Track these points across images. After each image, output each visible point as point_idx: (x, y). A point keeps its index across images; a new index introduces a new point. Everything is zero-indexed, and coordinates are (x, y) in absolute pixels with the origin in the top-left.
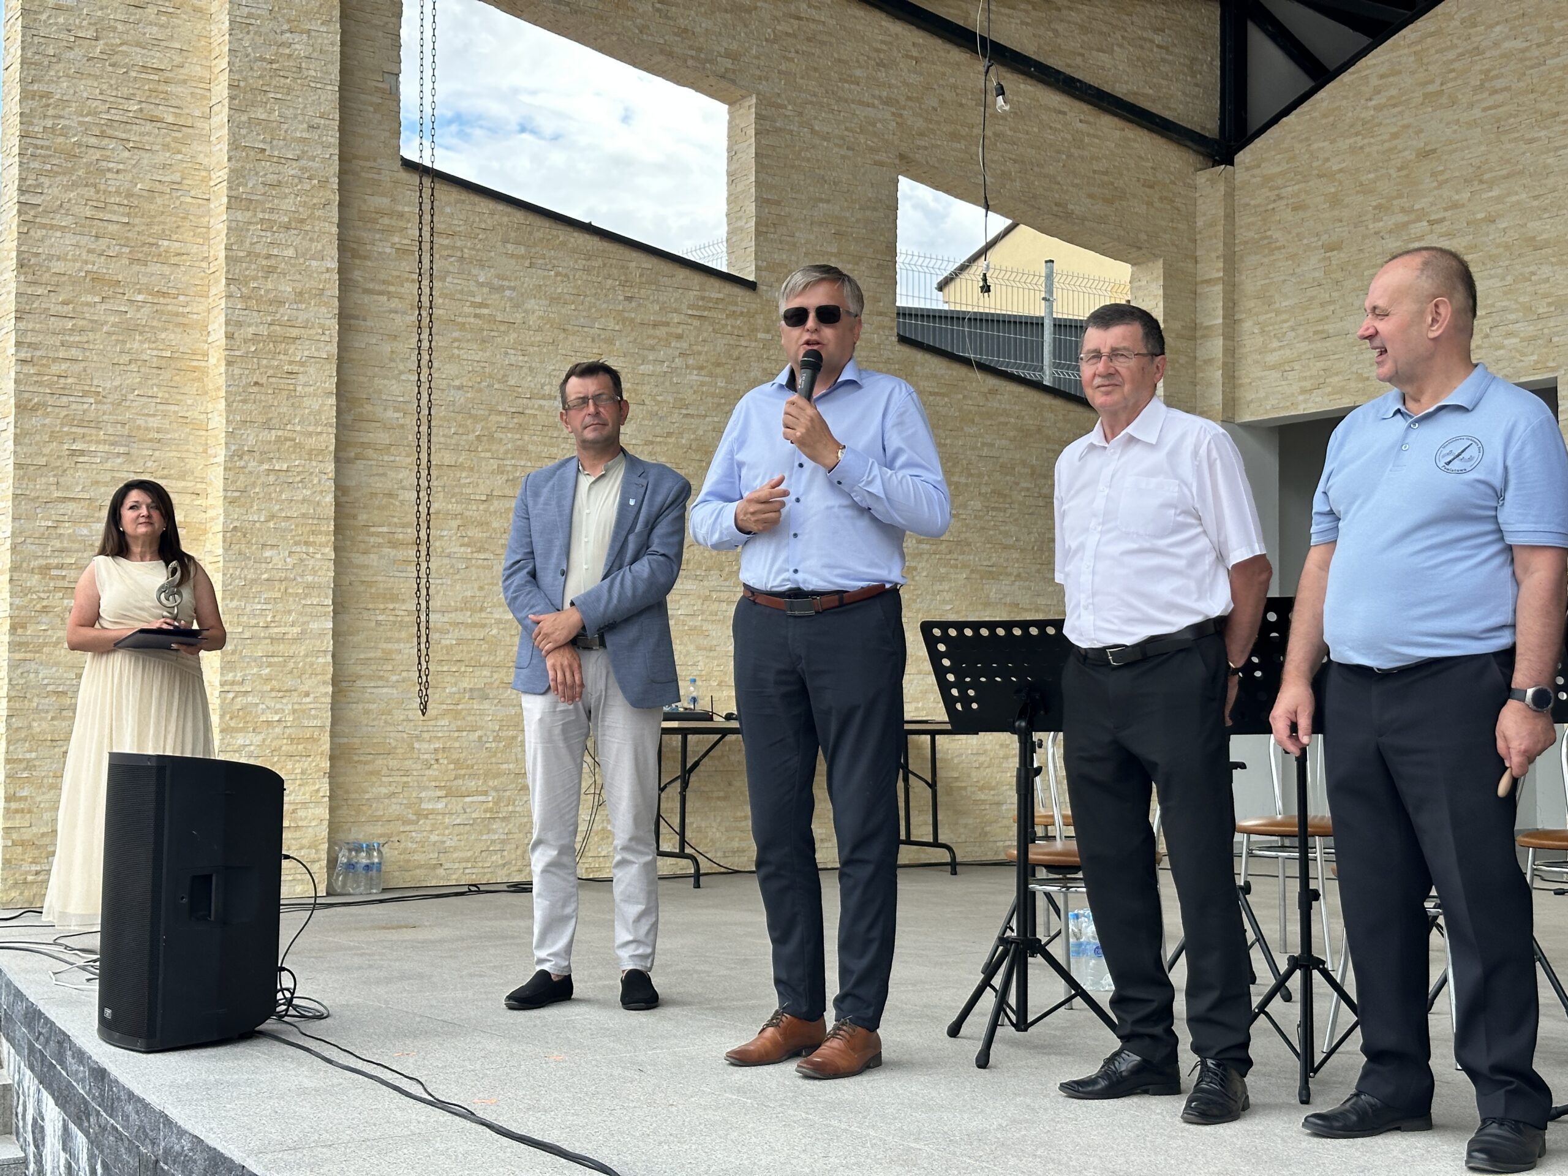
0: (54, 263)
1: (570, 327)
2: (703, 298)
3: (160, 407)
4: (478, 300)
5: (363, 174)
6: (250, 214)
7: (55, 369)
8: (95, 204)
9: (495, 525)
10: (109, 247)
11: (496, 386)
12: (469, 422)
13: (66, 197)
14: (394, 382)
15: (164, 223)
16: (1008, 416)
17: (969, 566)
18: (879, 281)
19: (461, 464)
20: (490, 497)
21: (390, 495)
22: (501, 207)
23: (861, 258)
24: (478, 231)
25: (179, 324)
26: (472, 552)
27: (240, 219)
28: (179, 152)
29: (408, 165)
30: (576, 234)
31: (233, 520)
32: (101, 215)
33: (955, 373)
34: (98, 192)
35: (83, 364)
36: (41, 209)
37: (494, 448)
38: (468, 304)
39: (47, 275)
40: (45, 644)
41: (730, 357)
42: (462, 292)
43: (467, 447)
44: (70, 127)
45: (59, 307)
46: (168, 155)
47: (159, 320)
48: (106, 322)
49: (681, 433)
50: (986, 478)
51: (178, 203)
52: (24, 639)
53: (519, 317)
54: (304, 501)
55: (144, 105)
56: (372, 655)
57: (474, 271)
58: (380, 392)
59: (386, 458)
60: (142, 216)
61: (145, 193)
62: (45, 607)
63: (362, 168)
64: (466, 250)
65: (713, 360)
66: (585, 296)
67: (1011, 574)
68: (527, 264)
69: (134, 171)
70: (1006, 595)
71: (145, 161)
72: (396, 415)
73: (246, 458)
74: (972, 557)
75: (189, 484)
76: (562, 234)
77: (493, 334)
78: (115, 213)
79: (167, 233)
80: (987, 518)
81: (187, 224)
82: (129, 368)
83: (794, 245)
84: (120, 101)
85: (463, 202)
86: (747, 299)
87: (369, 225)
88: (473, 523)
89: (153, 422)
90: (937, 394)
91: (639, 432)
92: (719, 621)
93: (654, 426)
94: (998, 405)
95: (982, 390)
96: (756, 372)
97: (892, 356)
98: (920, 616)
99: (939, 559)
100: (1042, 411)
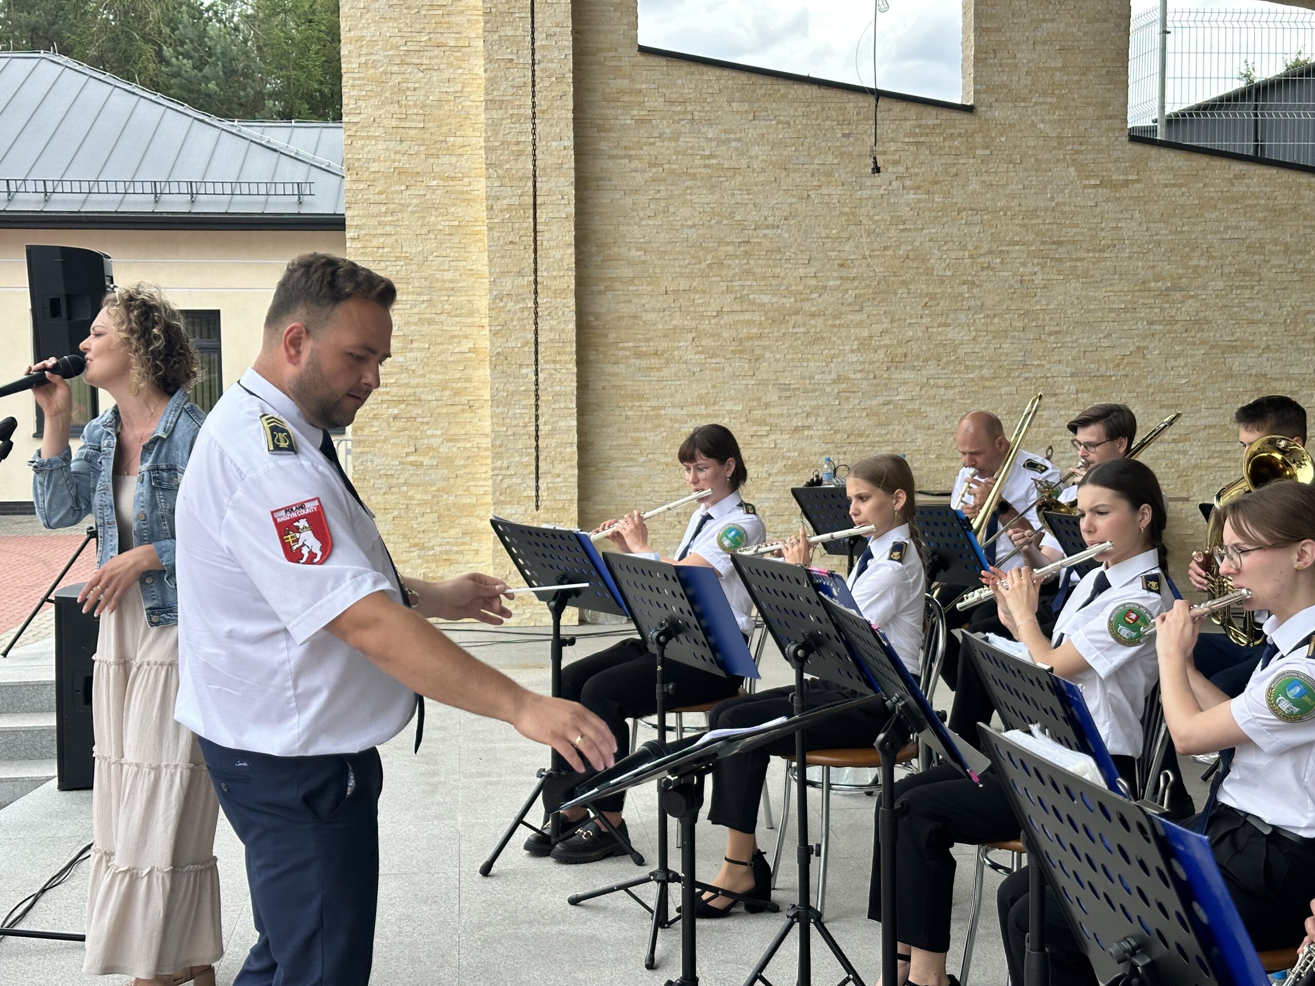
0: (371, 164)
1: (791, 166)
2: (920, 126)
3: (452, 264)
4: (707, 153)
5: (606, 63)
6: (502, 111)
7: (375, 242)
8: (398, 116)
9: (725, 335)
10: (410, 148)
11: (725, 222)
12: (701, 253)
13: (377, 114)
14: (635, 227)
15: (450, 124)
16: (1256, 198)
17: (1208, 343)
18: (1108, 87)
19: (695, 288)
20: (719, 313)
21: (635, 317)
22: (726, 73)
23: (1088, 69)
24: (705, 96)
25: (464, 200)
26: (706, 358)
27: (495, 116)
28: (460, 68)
29: (644, 50)
30: (795, 86)
31: (497, 347)
32: (403, 124)
33: (1194, 164)
34: (400, 107)
35: (395, 237)
36: (360, 125)
37: (723, 274)
38: (698, 157)
39: (367, 174)
40: (377, 441)
41: (947, 173)
42: (692, 148)
43: (699, 274)
44: (379, 61)
45: (376, 197)
46: (451, 71)
47: (449, 198)
48: (410, 204)
49: (899, 246)
50: (1230, 258)
51: (460, 107)
52: (362, 438)
53: (744, 162)
54: (551, 329)
55: (432, 35)
56: (623, 442)
57: (703, 130)
58: (624, 236)
59: (631, 288)
60: (434, 121)
61: (435, 103)
62: (375, 415)
63: (605, 58)
64: (696, 113)
65: (930, 179)
66: (806, 137)
67: (1257, 347)
68: (751, 117)
69: (427, 87)
70: (1250, 368)
71: (435, 79)
72: (639, 253)
73: (505, 299)
74: (1211, 334)
75: (475, 320)
76: (782, 87)
77: (720, 179)
78: (413, 121)
79: (453, 131)
80: (1230, 296)
81: (468, 122)
82: (428, 236)
83: (1016, 66)
84: (414, 34)
85: (693, 73)
86: (965, 122)
87: (612, 104)
88: (706, 335)
89: (448, 275)
90: (1174, 185)
91: (858, 248)
92: (937, 404)
93: (871, 243)
94: (1246, 189)
95: (1227, 176)
96: (974, 185)
97: (1122, 155)
98: (1151, 391)
99: (1174, 338)
100: (1298, 190)
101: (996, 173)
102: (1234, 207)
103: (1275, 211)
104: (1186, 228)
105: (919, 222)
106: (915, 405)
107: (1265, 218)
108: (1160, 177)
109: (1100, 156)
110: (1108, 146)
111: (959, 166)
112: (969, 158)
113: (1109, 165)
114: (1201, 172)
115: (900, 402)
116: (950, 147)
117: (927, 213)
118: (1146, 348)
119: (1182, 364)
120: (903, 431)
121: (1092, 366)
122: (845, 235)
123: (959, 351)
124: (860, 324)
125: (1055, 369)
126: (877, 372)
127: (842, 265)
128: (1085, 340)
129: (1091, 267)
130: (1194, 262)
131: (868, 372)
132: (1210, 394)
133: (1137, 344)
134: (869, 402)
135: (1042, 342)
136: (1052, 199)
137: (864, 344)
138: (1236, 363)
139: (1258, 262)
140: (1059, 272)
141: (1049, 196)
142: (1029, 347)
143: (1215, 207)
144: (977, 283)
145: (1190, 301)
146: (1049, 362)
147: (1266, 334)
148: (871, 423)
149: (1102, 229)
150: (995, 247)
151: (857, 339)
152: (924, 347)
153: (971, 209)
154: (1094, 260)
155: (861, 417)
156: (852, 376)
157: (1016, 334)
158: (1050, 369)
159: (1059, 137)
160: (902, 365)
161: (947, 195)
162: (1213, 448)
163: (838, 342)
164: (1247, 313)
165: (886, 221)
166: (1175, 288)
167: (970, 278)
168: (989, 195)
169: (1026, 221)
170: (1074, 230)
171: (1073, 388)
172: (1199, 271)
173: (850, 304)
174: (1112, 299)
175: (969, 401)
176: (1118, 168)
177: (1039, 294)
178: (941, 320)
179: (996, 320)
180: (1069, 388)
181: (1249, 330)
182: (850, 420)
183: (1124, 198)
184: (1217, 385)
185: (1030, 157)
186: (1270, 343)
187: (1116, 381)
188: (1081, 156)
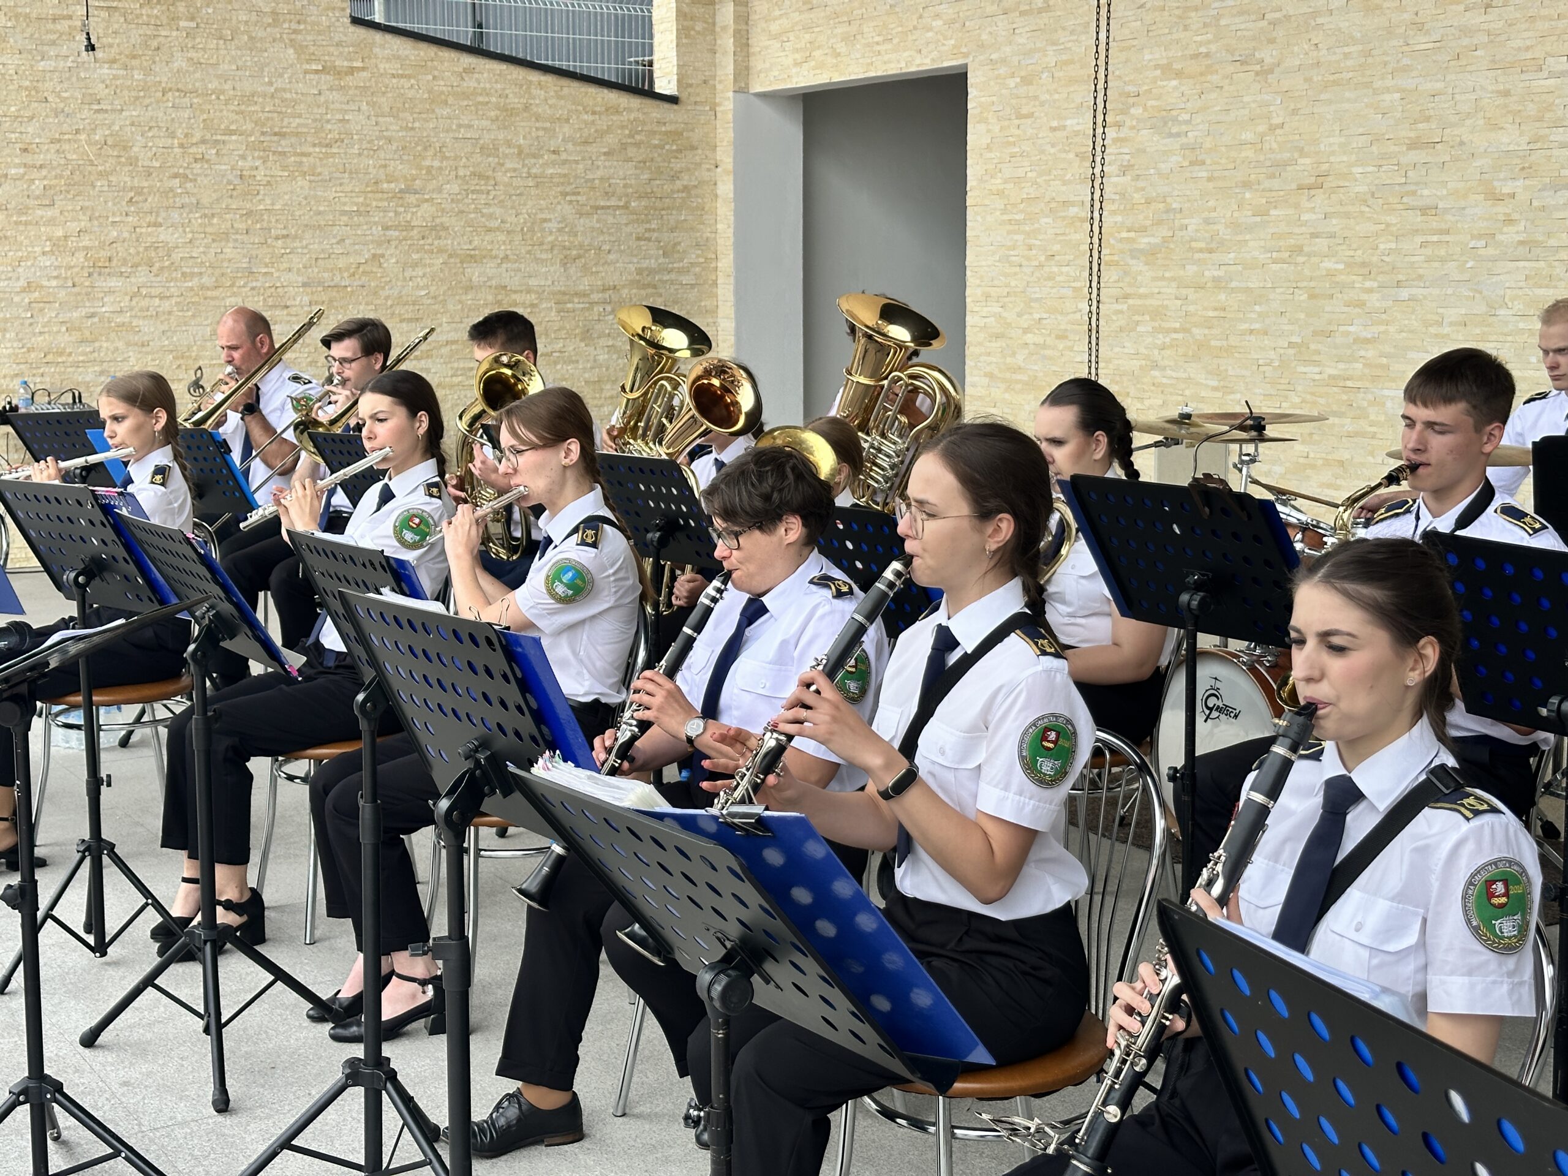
17: (446, 251)
41: (147, 46)
50: (464, 160)
67: (496, 257)
74: (449, 242)
80: (466, 201)
90: (402, 76)
91: (43, 130)
92: (152, 316)
93: (60, 124)
94: (476, 85)
95: (456, 69)
96: (180, 62)
97: (344, 39)
98: (389, 303)
99: (410, 245)
100: (529, 88)
101: (204, 49)
102: (465, 103)
103: (507, 110)
104: (417, 125)
105: (116, 102)
106: (125, 318)
107: (497, 119)
108: (387, 66)
109: (320, 38)
110: (329, 27)
111: (160, 39)
112: (171, 29)
113: (331, 49)
114: (429, 64)
115: (107, 315)
116: (148, 16)
117: (126, 93)
118: (383, 256)
119: (420, 274)
120: (112, 348)
121: (326, 275)
122: (27, 113)
123: (174, 255)
124: (51, 222)
125: (285, 278)
126: (76, 280)
127: (25, 150)
128: (316, 246)
129: (318, 163)
130: (427, 163)
131: (66, 278)
132: (451, 307)
133: (373, 251)
134: (69, 315)
135: (268, 247)
136: (270, 83)
137: (58, 246)
138: (475, 273)
139: (492, 165)
140: (284, 168)
141: (266, 80)
142: (254, 253)
143: (446, 103)
144: (190, 176)
145: (426, 205)
146: (278, 270)
147: (504, 243)
148: (73, 339)
149: (328, 121)
150: (208, 136)
151: (49, 239)
152: (132, 251)
153: (178, 90)
154: (321, 156)
155: (59, 332)
156: (45, 283)
157: (238, 237)
158: (279, 277)
159: (274, 13)
160: (107, 270)
161: (148, 71)
162: (456, 365)
163: (26, 242)
164: (483, 220)
165: (77, 99)
166: (408, 190)
167: (181, 171)
168: (198, 75)
169: (243, 107)
170: (297, 120)
171: (306, 299)
172: (434, 172)
173: (37, 198)
174: (343, 200)
175: (190, 313)
176: (341, 53)
177: (262, 192)
178: (151, 218)
179: (215, 221)
180: (301, 301)
181: (487, 238)
182: (47, 336)
183: (350, 88)
184: (457, 297)
185: (243, 33)
186: (509, 252)
187: (352, 292)
188: (299, 37)
